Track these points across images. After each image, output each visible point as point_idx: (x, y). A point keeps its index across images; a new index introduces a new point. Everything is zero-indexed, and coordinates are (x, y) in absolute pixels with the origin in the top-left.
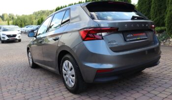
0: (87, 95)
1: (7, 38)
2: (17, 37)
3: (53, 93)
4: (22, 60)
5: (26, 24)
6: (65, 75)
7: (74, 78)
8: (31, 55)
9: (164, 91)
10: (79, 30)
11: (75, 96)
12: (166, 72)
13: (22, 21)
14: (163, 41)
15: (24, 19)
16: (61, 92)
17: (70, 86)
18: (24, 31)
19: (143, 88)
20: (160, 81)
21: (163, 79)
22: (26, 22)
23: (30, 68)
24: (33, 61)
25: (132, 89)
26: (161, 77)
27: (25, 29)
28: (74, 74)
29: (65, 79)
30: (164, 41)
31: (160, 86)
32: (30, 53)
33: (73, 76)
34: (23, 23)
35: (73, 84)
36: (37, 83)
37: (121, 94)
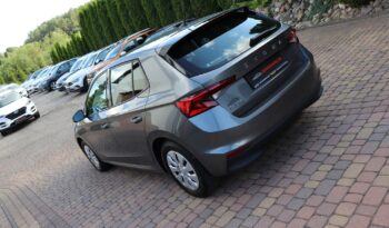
0: (225, 193)
1: (9, 122)
2: (29, 112)
3: (169, 210)
4: (72, 160)
5: (29, 69)
6: (177, 173)
7: (194, 175)
8: (90, 149)
9: (340, 141)
10: (174, 103)
11: (208, 201)
12: (341, 97)
13: (15, 68)
14: (326, 12)
15: (19, 61)
16: (182, 202)
17: (193, 189)
18: (32, 88)
19: (308, 145)
20: (333, 121)
21: (338, 116)
22: (25, 65)
23: (98, 173)
24: (100, 161)
25: (291, 156)
26: (334, 113)
27: (31, 83)
28: (192, 169)
29: (180, 180)
30: (329, 11)
31: (334, 134)
32: (86, 147)
33: (191, 173)
34: (21, 72)
35: (196, 184)
36: (131, 200)
37: (277, 171)
